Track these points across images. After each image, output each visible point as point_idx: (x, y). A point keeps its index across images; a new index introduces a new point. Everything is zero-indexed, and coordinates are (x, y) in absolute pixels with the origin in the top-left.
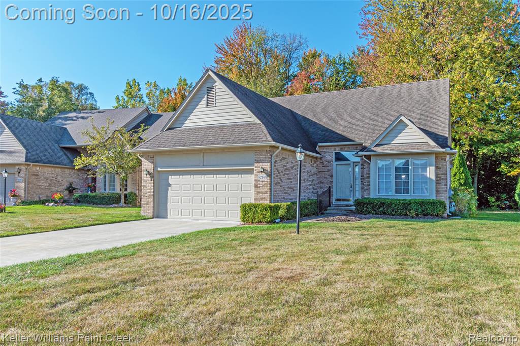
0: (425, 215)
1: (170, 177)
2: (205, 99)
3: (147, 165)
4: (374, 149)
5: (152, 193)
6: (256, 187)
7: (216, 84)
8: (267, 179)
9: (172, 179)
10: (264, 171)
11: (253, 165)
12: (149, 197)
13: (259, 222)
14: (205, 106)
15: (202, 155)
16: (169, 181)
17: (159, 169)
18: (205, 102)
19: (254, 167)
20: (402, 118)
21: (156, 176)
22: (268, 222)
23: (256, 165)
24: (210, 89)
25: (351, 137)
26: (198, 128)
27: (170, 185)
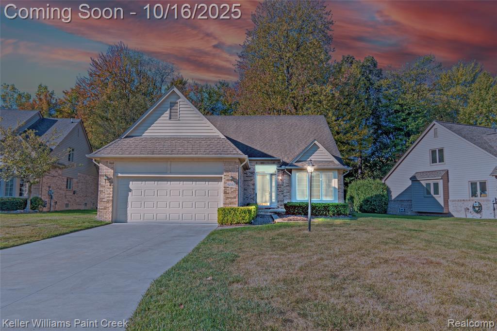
0: (339, 215)
1: (131, 183)
2: (168, 112)
3: (105, 170)
4: (296, 164)
5: (111, 199)
6: (225, 193)
7: (180, 100)
8: (235, 186)
9: (132, 185)
10: (233, 179)
11: (222, 173)
12: (108, 202)
13: (238, 223)
14: (168, 118)
15: (169, 163)
16: (130, 186)
17: (119, 175)
18: (168, 115)
19: (223, 176)
20: (316, 142)
21: (115, 181)
22: (246, 223)
23: (225, 174)
24: (173, 104)
25: (269, 153)
26: (162, 139)
27: (130, 190)
